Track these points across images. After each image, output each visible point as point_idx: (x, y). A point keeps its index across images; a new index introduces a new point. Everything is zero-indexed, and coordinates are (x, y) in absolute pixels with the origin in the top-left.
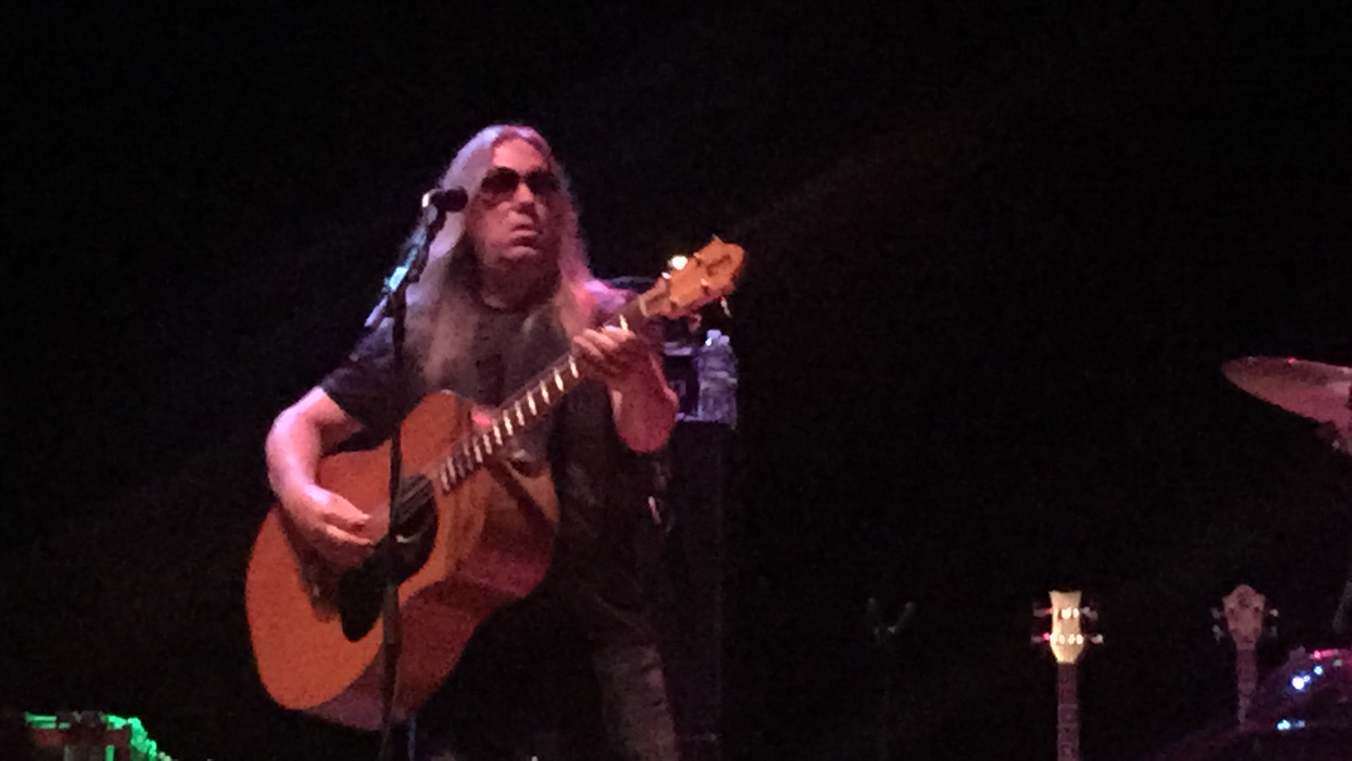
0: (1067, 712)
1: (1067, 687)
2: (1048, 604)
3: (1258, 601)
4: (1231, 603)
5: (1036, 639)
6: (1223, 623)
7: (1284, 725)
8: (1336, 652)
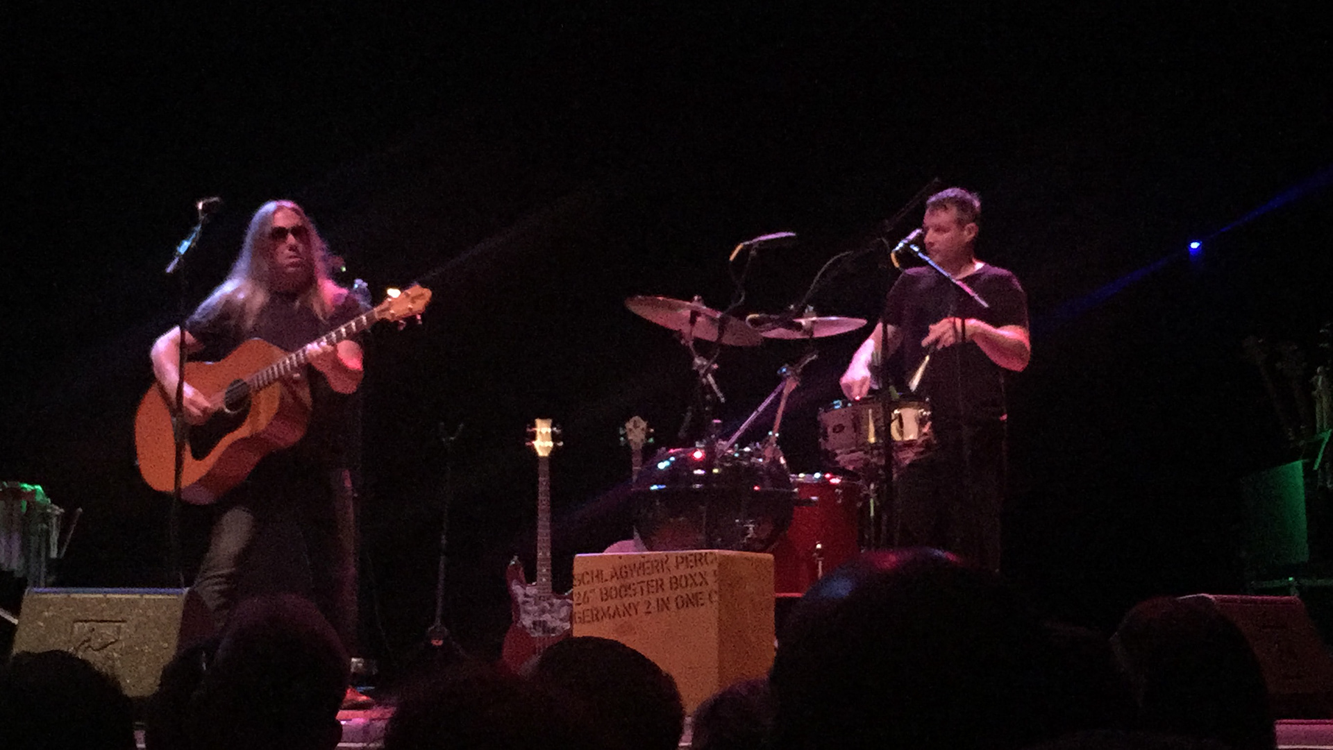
0: (543, 481)
1: (544, 469)
2: (534, 425)
3: (643, 424)
4: (629, 425)
5: (528, 444)
6: (625, 436)
7: (654, 487)
8: (680, 449)
